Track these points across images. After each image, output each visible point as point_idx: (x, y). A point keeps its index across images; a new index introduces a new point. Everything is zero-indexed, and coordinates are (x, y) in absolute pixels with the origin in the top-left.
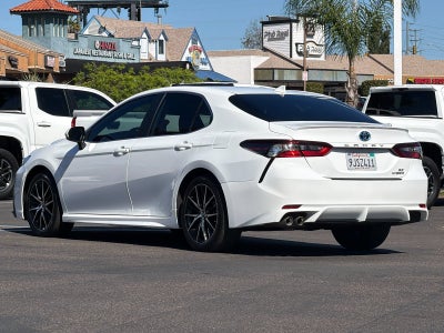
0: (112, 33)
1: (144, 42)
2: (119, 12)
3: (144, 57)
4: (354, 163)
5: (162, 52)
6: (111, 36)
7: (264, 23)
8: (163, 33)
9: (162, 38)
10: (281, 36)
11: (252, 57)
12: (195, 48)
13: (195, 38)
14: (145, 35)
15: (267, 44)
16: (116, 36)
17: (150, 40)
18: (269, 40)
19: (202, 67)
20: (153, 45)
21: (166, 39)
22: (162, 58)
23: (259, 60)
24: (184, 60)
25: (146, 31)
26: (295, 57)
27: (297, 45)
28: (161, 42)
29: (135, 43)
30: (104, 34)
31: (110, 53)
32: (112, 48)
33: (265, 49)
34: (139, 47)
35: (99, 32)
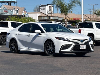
0: (7, 8)
1: (14, 10)
2: (6, 3)
3: (14, 14)
5: (18, 13)
6: (6, 9)
7: (40, 6)
8: (18, 8)
9: (18, 9)
10: (44, 9)
11: (38, 14)
12: (25, 12)
13: (25, 9)
14: (14, 9)
15: (40, 11)
16: (8, 9)
17: (15, 10)
18: (41, 10)
19: (26, 16)
20: (16, 11)
21: (18, 10)
22: (18, 14)
23: (39, 14)
24: (22, 14)
25: (14, 8)
26: (47, 14)
27: (47, 11)
28: (17, 10)
29: (12, 11)
30: (5, 9)
31: (6, 13)
32: (7, 12)
33: (40, 12)
34: (13, 12)
35: (4, 8)
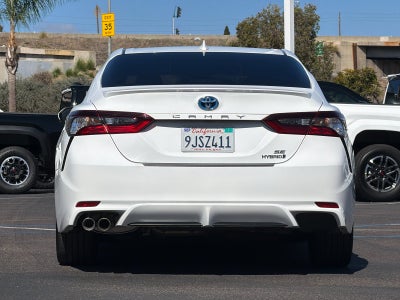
4: (193, 142)
